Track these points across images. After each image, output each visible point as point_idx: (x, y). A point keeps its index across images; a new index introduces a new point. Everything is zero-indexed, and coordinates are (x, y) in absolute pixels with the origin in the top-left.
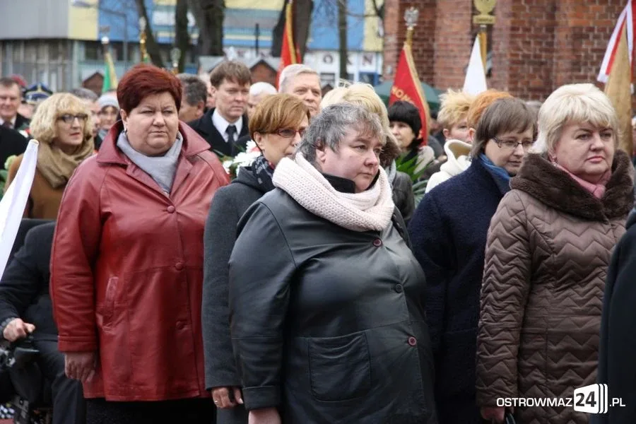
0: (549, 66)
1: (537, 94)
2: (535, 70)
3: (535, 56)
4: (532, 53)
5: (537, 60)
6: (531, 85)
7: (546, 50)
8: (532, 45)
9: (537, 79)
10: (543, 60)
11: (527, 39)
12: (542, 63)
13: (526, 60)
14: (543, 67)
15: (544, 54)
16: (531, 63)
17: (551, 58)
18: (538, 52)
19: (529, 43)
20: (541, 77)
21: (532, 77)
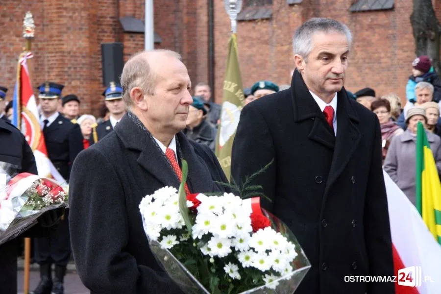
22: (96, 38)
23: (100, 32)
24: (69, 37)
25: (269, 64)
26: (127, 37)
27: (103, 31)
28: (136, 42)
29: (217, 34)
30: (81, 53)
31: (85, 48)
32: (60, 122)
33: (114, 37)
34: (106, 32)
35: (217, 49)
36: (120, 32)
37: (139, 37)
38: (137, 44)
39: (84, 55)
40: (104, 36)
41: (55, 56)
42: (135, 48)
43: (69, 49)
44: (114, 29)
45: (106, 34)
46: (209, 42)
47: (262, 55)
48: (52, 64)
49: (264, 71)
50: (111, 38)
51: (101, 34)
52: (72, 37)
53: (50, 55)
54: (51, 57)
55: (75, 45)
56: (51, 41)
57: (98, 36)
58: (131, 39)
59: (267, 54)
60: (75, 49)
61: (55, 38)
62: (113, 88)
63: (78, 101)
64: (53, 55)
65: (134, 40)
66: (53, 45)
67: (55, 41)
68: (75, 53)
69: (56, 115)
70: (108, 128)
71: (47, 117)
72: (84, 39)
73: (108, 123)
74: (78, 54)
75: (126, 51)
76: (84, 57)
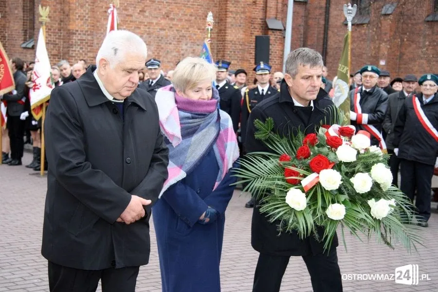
0: (59, 45)
1: (55, 57)
2: (54, 47)
3: (54, 41)
4: (52, 40)
5: (54, 42)
6: (52, 53)
7: (59, 39)
8: (52, 36)
9: (55, 51)
10: (57, 43)
11: (50, 34)
12: (56, 44)
13: (50, 42)
14: (57, 46)
15: (57, 40)
16: (51, 44)
17: (60, 42)
18: (55, 40)
19: (51, 35)
20: (56, 50)
21: (53, 50)
22: (250, 32)
23: (252, 29)
24: (232, 31)
25: (365, 56)
26: (270, 32)
27: (255, 28)
28: (275, 36)
29: (330, 33)
30: (239, 42)
31: (242, 39)
32: (227, 87)
33: (261, 32)
34: (257, 29)
35: (329, 43)
36: (266, 28)
37: (278, 33)
38: (276, 38)
39: (241, 43)
40: (255, 31)
41: (222, 44)
42: (275, 40)
43: (231, 40)
44: (262, 27)
45: (256, 30)
46: (324, 38)
47: (360, 49)
48: (219, 49)
49: (361, 60)
50: (260, 33)
51: (253, 30)
52: (234, 31)
53: (219, 42)
54: (220, 44)
55: (236, 36)
56: (220, 33)
57: (251, 31)
58: (273, 34)
59: (364, 49)
60: (235, 40)
61: (223, 32)
62: (262, 66)
63: (246, 74)
64: (221, 42)
65: (275, 35)
66: (221, 36)
67: (222, 33)
68: (235, 42)
69: (225, 82)
70: (256, 93)
71: (218, 83)
72: (242, 32)
73: (257, 89)
74: (237, 43)
75: (271, 42)
76: (241, 45)
